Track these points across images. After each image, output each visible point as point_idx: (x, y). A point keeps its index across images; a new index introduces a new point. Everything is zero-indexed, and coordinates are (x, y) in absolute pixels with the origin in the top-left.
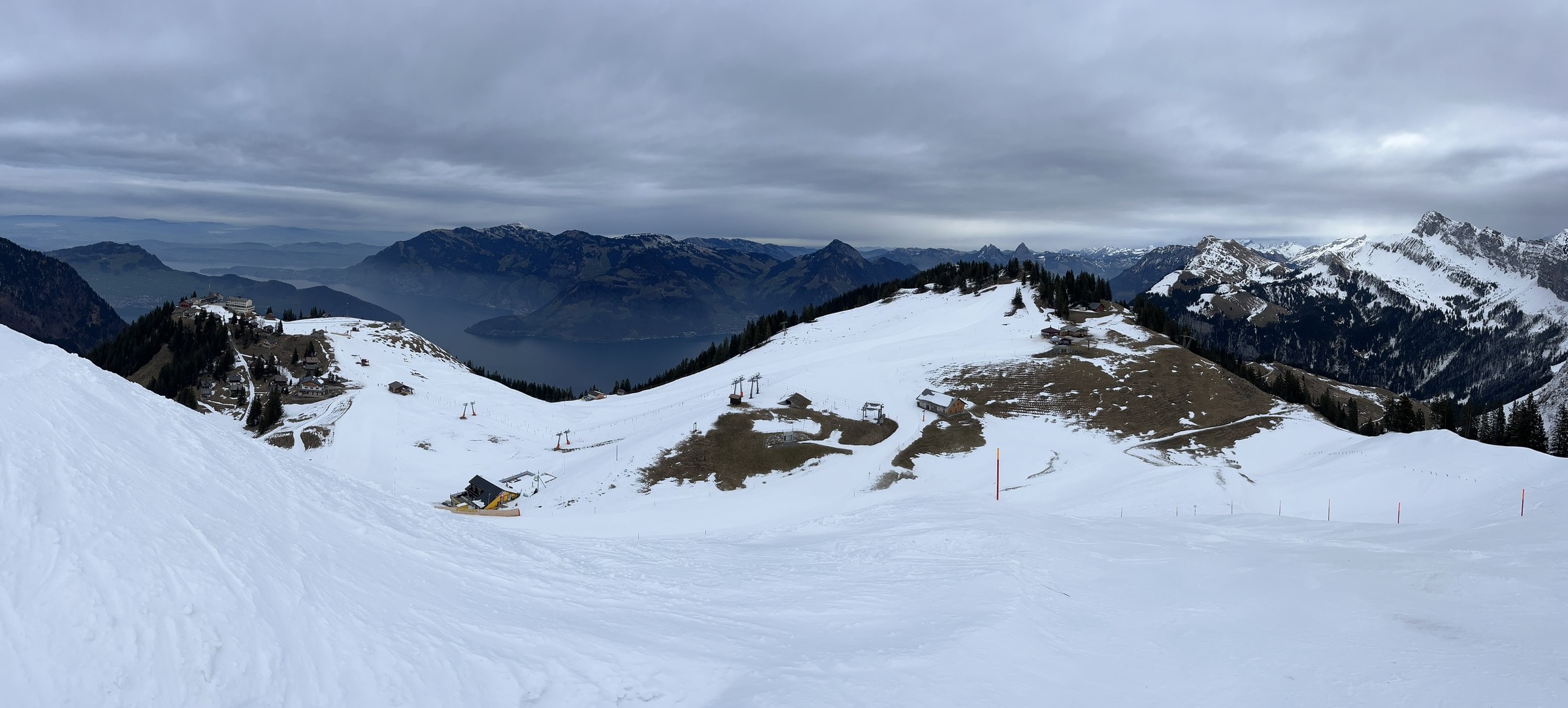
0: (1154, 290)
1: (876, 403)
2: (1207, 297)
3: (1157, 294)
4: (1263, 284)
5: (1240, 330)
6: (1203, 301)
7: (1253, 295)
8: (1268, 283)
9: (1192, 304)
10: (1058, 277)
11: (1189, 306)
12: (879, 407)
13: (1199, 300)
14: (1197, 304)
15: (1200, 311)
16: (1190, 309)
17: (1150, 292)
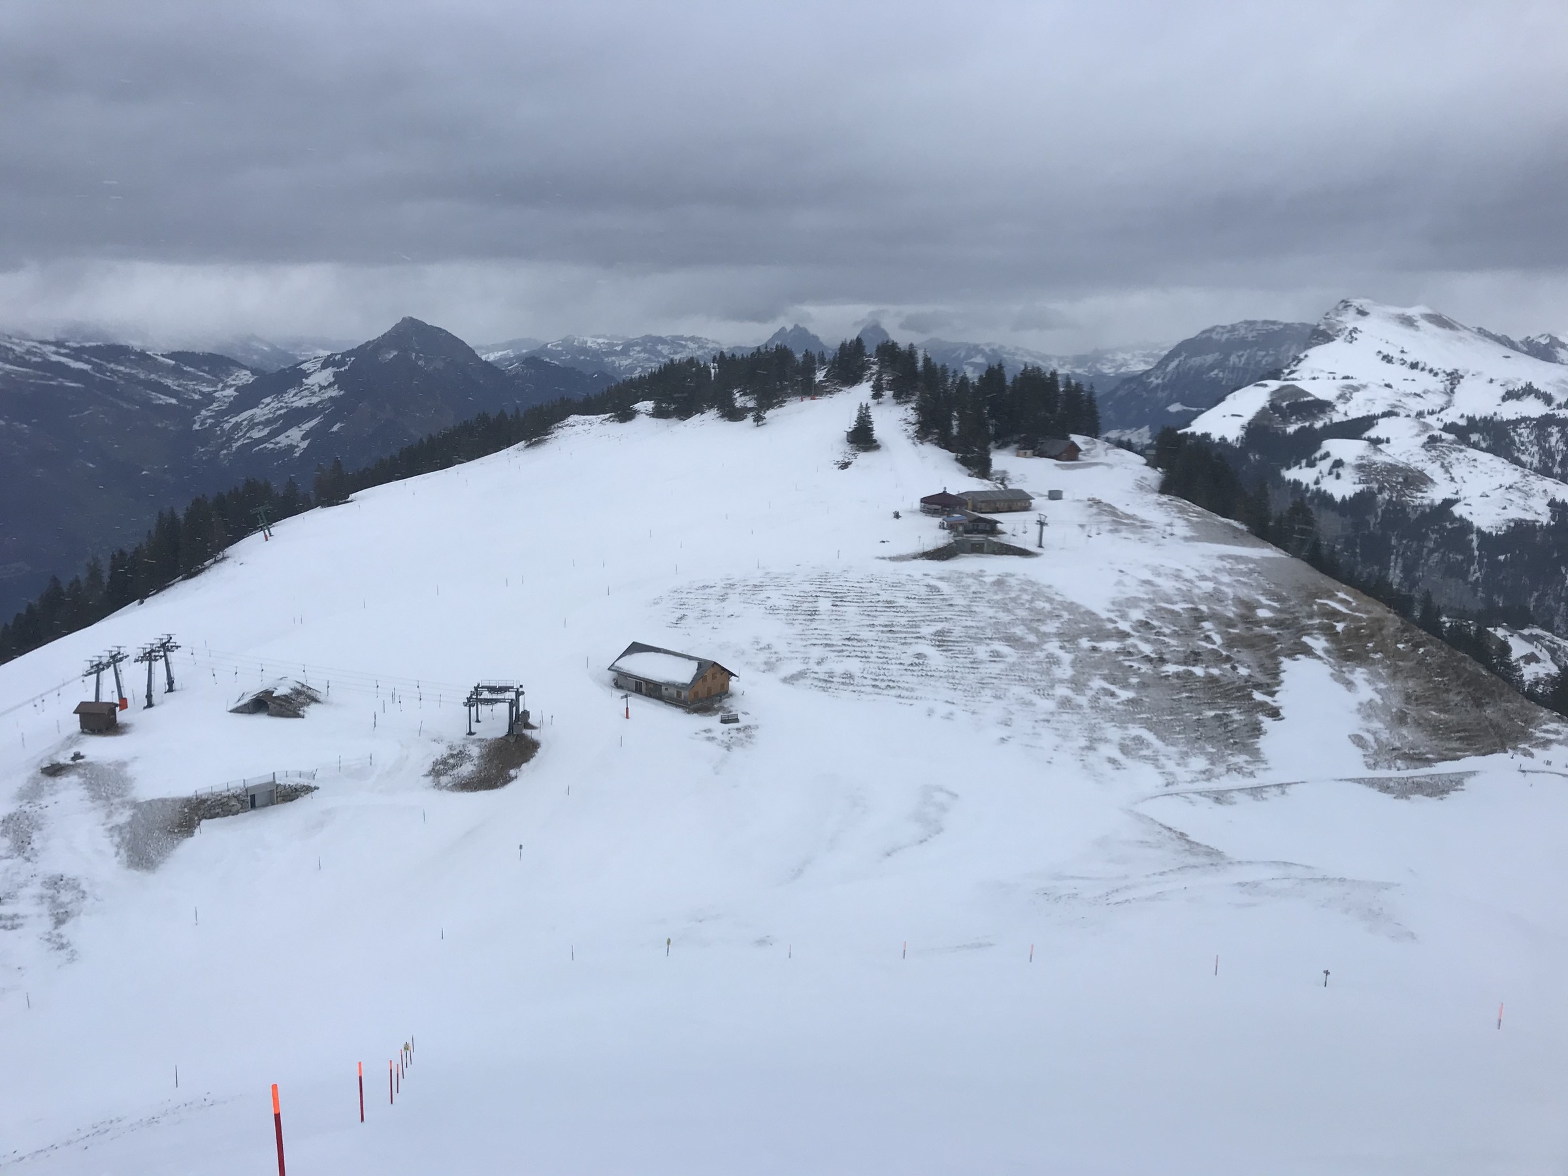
0: (1198, 427)
1: (503, 684)
2: (1337, 447)
3: (1206, 436)
4: (1509, 422)
5: (1425, 537)
6: (1327, 455)
7: (1475, 446)
8: (1524, 419)
9: (1297, 463)
10: (965, 378)
11: (1288, 468)
12: (512, 695)
13: (1318, 455)
14: (1311, 464)
15: (1317, 482)
16: (1291, 474)
17: (1189, 430)
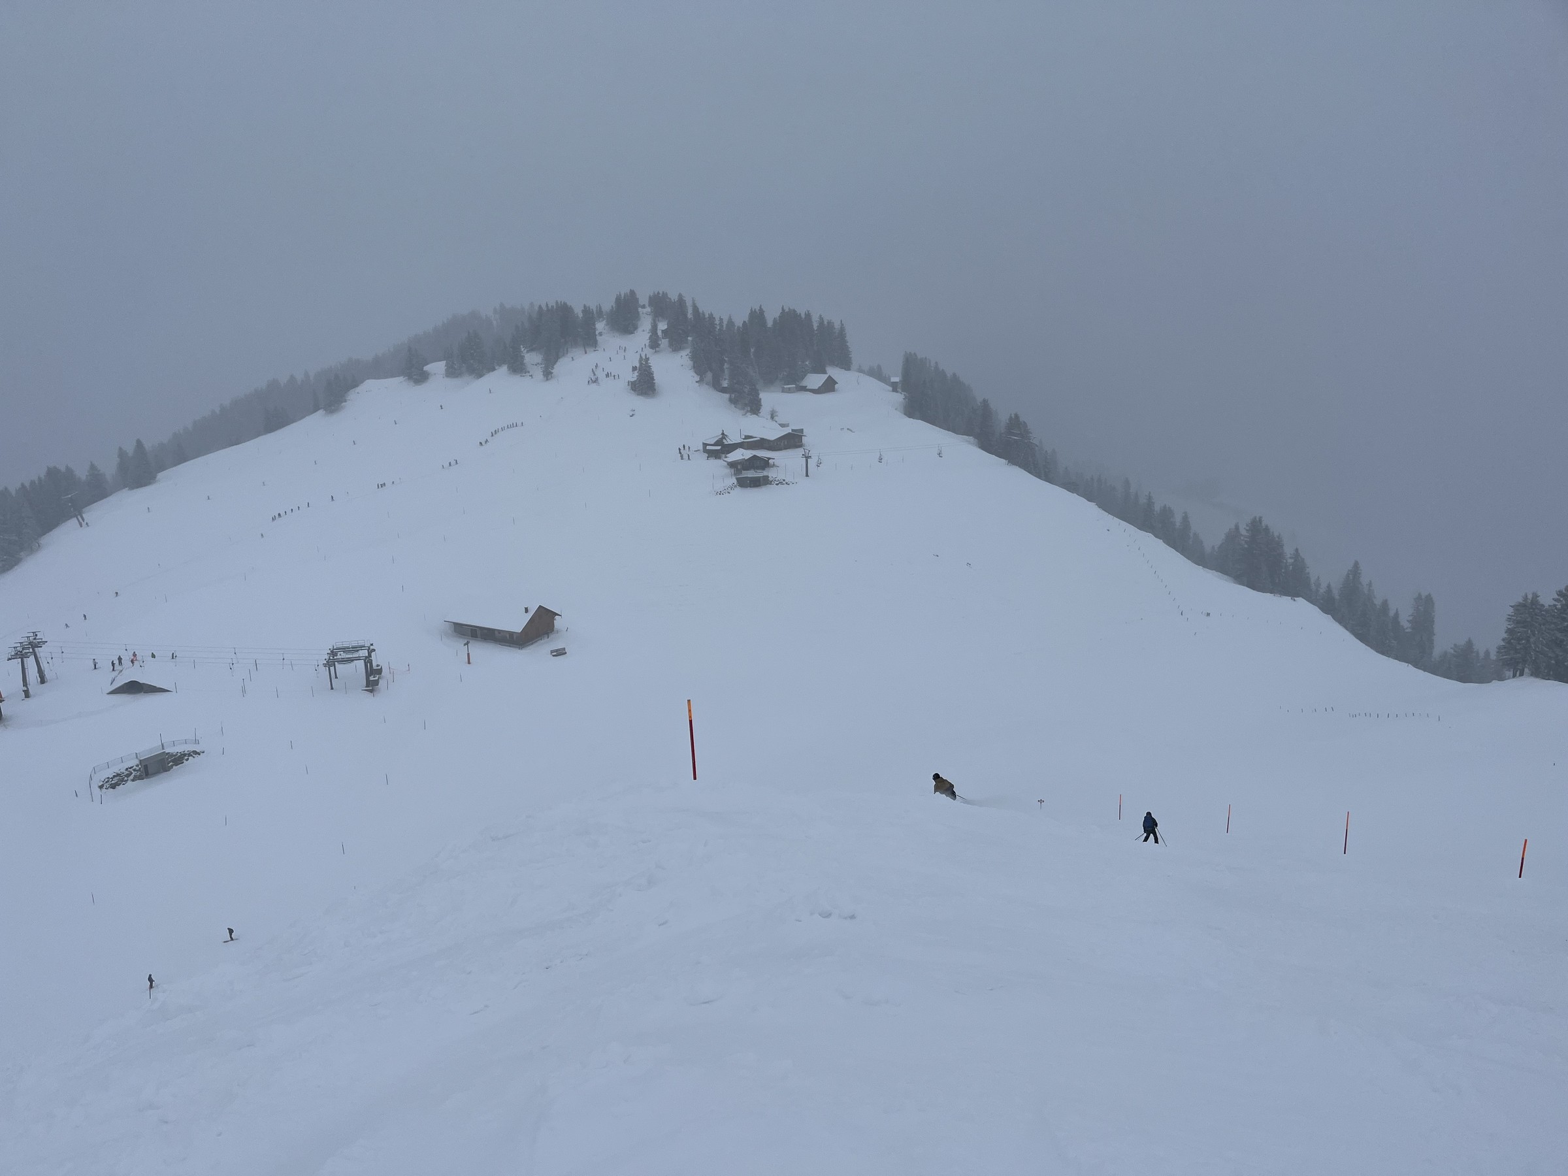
1: (354, 645)
10: (731, 323)
12: (364, 653)
